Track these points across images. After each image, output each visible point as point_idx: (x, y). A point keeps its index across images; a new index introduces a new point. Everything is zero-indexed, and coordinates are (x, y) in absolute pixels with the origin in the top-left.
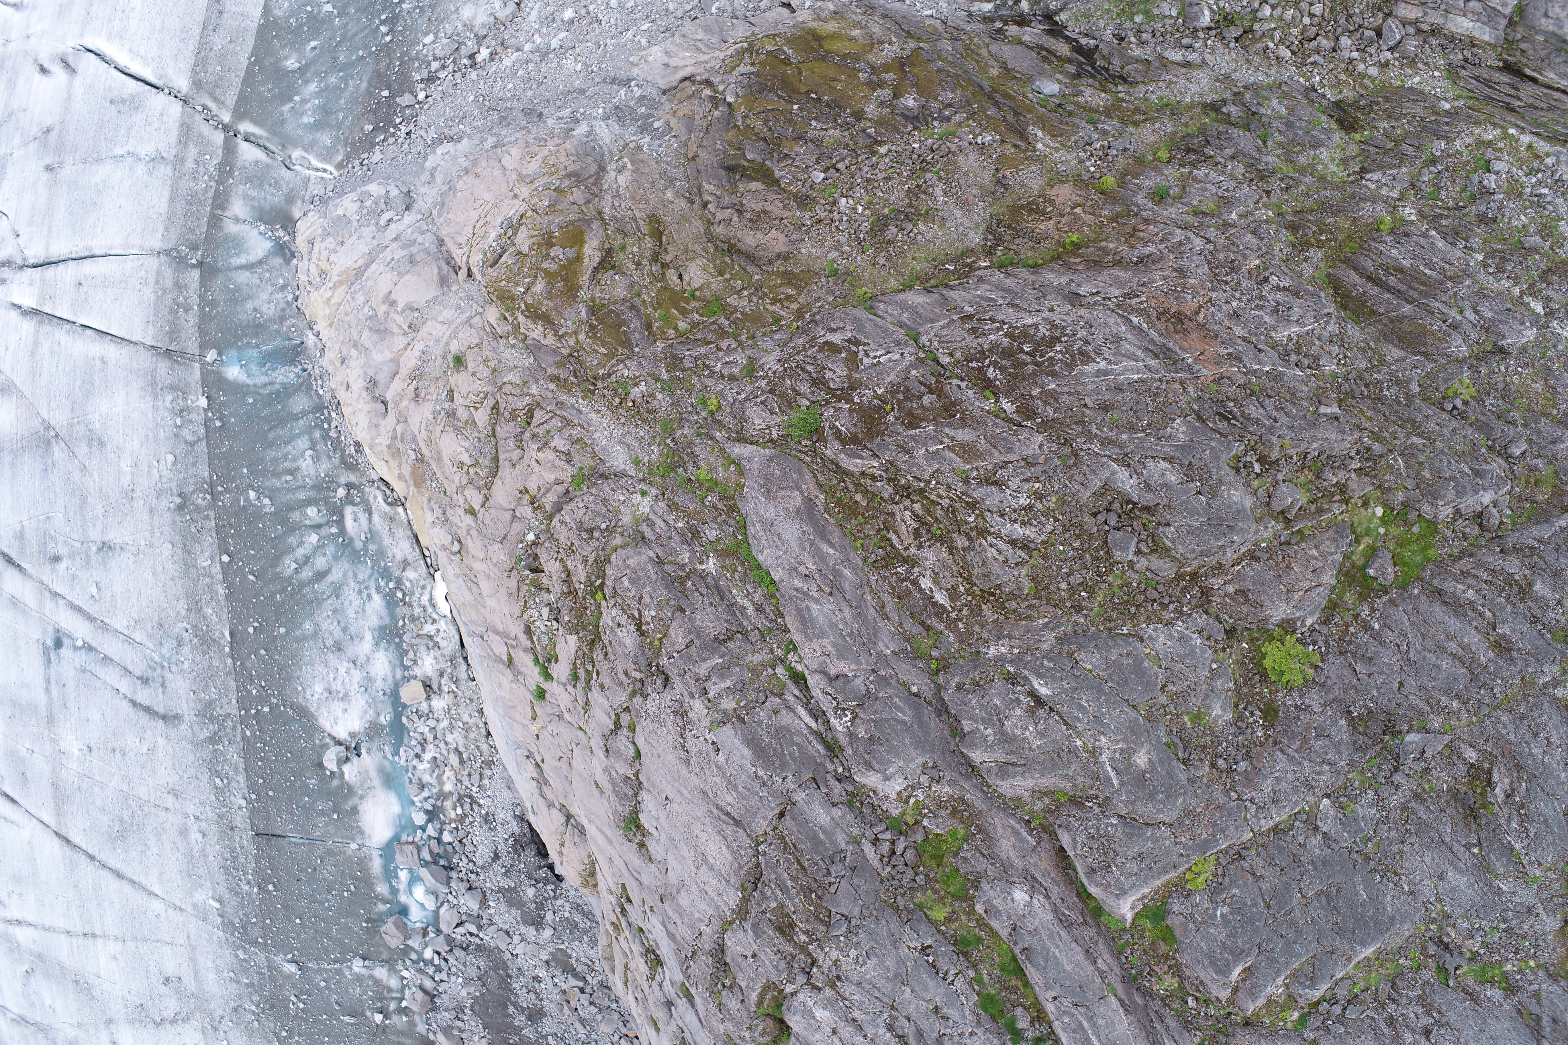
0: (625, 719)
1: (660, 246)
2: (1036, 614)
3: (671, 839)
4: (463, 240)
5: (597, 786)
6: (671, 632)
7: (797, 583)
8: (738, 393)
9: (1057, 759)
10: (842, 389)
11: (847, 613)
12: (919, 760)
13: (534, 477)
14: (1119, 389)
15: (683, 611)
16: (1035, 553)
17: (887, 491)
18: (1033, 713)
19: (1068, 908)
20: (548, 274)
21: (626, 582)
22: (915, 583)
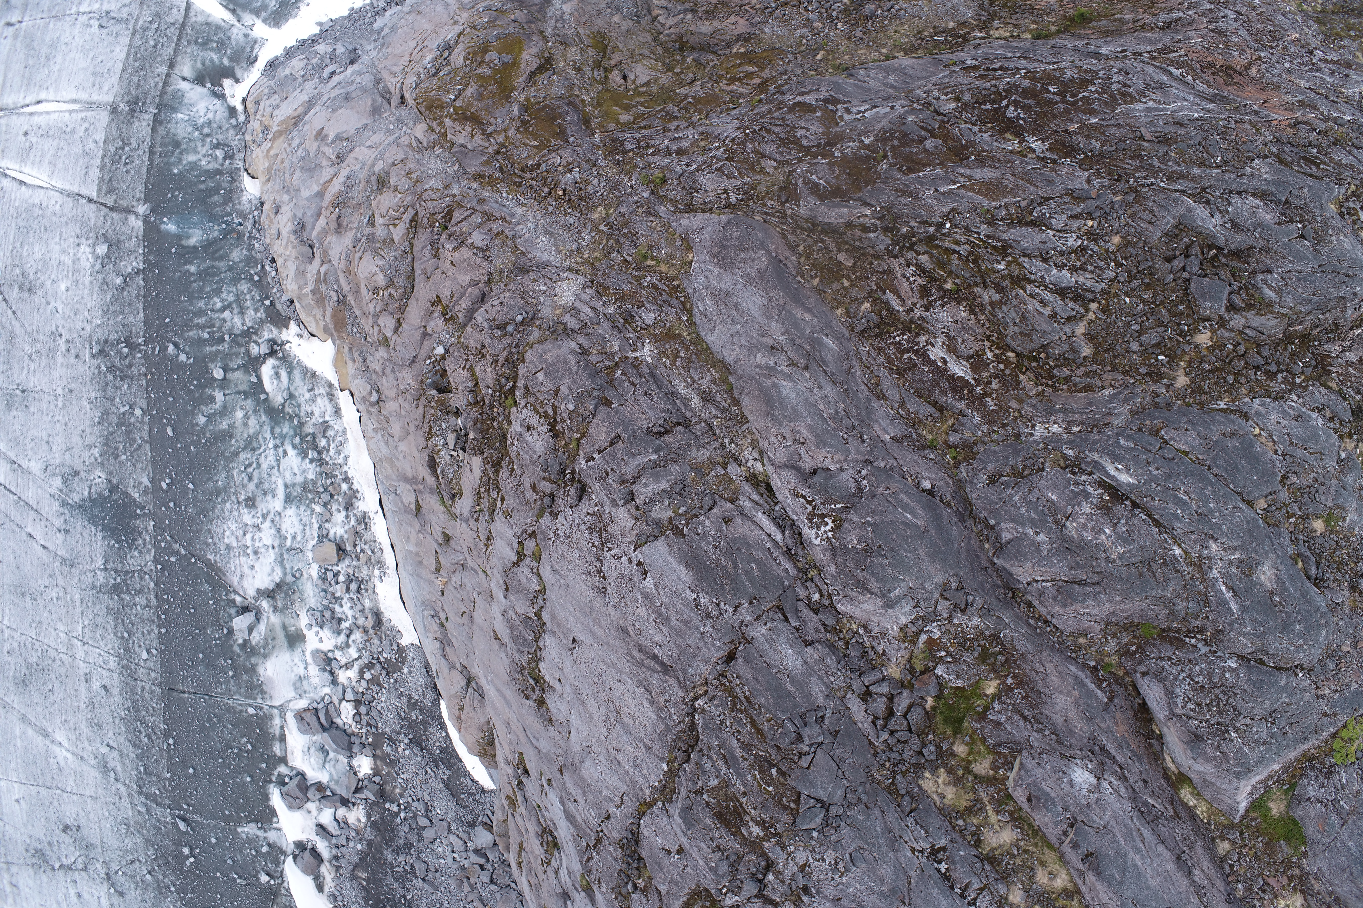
0: (530, 545)
1: (604, 55)
2: (1099, 383)
3: (577, 692)
4: (398, 69)
5: (497, 638)
6: (592, 430)
7: (760, 358)
8: (688, 165)
9: (1147, 575)
10: (818, 146)
11: (830, 391)
12: (939, 579)
13: (448, 282)
14: (1180, 124)
15: (608, 403)
16: (1094, 306)
17: (883, 241)
18: (1109, 509)
19: (1153, 794)
20: (481, 77)
21: (540, 376)
22: (922, 354)
